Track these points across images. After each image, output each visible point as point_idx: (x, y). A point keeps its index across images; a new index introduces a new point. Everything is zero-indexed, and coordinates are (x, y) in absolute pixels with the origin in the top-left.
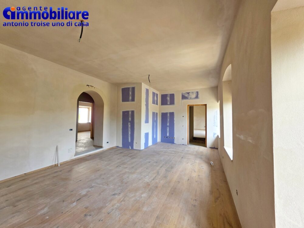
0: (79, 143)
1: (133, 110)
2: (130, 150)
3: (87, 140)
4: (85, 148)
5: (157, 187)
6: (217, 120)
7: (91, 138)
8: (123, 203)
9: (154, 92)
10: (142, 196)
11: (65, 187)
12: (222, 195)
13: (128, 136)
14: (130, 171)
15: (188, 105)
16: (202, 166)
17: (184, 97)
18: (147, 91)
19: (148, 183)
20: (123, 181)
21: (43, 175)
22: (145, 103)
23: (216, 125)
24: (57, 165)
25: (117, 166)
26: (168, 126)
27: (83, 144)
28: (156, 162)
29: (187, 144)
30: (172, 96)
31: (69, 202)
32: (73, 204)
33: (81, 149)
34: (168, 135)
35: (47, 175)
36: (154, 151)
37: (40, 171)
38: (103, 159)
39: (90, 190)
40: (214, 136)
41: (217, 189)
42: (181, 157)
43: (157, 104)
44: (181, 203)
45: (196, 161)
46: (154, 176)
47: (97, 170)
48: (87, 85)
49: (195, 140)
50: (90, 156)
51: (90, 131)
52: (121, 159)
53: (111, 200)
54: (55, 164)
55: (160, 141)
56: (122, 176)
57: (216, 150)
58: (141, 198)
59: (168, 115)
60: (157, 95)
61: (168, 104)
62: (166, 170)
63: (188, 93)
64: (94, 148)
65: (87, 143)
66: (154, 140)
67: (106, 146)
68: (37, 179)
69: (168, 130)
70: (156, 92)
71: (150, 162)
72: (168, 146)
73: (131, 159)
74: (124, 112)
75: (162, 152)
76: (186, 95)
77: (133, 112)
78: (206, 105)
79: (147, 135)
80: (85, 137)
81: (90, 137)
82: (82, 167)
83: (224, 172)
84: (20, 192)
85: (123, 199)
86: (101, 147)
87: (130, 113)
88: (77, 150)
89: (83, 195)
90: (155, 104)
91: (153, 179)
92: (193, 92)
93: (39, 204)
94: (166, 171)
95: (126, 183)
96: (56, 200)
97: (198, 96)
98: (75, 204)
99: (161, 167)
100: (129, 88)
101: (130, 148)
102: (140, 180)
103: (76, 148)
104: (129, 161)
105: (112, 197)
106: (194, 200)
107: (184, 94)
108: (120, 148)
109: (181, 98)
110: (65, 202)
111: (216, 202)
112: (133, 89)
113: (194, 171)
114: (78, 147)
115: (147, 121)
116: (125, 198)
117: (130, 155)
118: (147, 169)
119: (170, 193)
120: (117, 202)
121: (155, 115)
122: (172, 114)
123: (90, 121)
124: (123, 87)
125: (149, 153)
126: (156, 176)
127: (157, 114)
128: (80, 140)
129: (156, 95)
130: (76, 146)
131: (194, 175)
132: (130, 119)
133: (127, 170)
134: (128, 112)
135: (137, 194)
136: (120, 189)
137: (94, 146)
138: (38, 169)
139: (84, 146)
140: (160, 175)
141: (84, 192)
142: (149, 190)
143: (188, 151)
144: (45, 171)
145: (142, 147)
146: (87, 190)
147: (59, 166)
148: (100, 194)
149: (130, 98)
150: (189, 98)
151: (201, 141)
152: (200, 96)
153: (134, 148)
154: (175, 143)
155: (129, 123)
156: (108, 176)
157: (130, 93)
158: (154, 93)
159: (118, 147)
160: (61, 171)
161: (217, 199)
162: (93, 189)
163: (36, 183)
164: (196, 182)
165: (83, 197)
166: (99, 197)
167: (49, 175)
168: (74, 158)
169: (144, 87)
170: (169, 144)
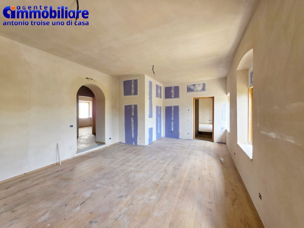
0: (80, 139)
1: (135, 104)
2: (135, 145)
3: (89, 136)
4: (87, 145)
5: (166, 188)
6: (225, 113)
7: (93, 134)
8: (131, 207)
9: (158, 84)
10: (152, 198)
11: (67, 188)
12: (239, 196)
13: (131, 131)
14: (135, 170)
15: (194, 98)
16: (212, 163)
17: (189, 90)
18: (151, 83)
19: (156, 183)
20: (130, 181)
21: (44, 175)
22: (149, 97)
23: (224, 119)
24: (58, 163)
25: (122, 164)
26: (172, 121)
27: (85, 141)
28: (163, 159)
29: (193, 139)
30: (177, 89)
31: (73, 206)
32: (77, 208)
33: (82, 146)
34: (172, 129)
35: (49, 175)
36: (159, 147)
37: (41, 170)
38: (106, 156)
39: (95, 192)
40: (221, 130)
41: (233, 190)
42: (189, 153)
43: (161, 98)
44: (195, 206)
45: (204, 157)
46: (162, 174)
47: (101, 169)
48: (87, 78)
49: (201, 134)
50: (92, 153)
51: (91, 126)
52: (125, 156)
53: (118, 204)
54: (57, 163)
55: (164, 136)
56: (128, 176)
57: (224, 145)
58: (150, 200)
59: (173, 109)
60: (161, 87)
61: (172, 97)
62: (174, 167)
63: (194, 85)
64: (96, 144)
65: (89, 139)
66: (159, 135)
67: (108, 143)
68: (38, 179)
69: (172, 124)
70: (160, 84)
71: (155, 159)
72: (173, 142)
73: (136, 156)
74: (126, 107)
75: (168, 147)
76: (192, 88)
77: (136, 106)
78: (213, 98)
79: (151, 130)
80: (86, 132)
81: (91, 133)
82: (85, 165)
83: (236, 169)
84: (20, 195)
85: (131, 203)
86: (104, 143)
87: (133, 107)
88: (79, 147)
89: (87, 198)
90: (158, 97)
91: (162, 179)
92: (199, 84)
93: (39, 208)
94: (174, 169)
95: (132, 184)
96: (58, 204)
97: (205, 88)
98: (78, 208)
99: (168, 165)
100: (131, 81)
101: (134, 144)
102: (147, 179)
103: (77, 145)
104: (133, 158)
105: (119, 199)
106: (209, 203)
107: (190, 86)
108: (123, 144)
109: (186, 91)
110: (67, 207)
111: (233, 205)
112: (136, 81)
113: (204, 168)
114: (80, 143)
115: (151, 116)
116: (133, 201)
117: (134, 152)
118: (153, 167)
119: (181, 194)
120: (125, 206)
121: (158, 109)
122: (177, 108)
123: (91, 116)
124: (125, 80)
125: (154, 149)
126: (164, 175)
127: (161, 107)
128: (81, 136)
129: (159, 88)
130: (77, 143)
131: (205, 173)
132: (133, 114)
133: (132, 168)
134: (130, 106)
135: (146, 196)
136: (126, 190)
137: (96, 142)
138: (38, 168)
139: (86, 142)
140: (168, 174)
141: (87, 194)
142: (159, 192)
143: (194, 146)
144: (46, 170)
145: (147, 143)
146: (91, 191)
147: (60, 164)
148: (105, 197)
149: (133, 91)
150: (195, 91)
151: (208, 136)
152: (206, 88)
153: (138, 144)
154: (180, 138)
155: (132, 118)
156: (113, 175)
157: (133, 86)
158: (157, 86)
159: (121, 142)
160: (62, 170)
161: (234, 201)
162: (97, 190)
163: (36, 184)
164: (208, 181)
165: (87, 200)
166: (104, 200)
167: (50, 174)
168: (76, 155)
169: (148, 79)
170: (174, 139)
